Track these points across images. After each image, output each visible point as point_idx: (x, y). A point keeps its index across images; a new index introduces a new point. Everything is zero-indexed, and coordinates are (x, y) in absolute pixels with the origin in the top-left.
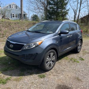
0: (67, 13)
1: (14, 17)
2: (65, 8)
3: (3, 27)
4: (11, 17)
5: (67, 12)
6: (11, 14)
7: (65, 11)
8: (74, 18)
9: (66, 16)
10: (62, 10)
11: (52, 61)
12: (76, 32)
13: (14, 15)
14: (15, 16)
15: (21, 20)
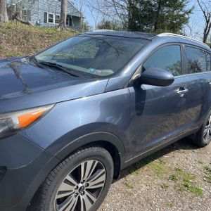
0: (186, 21)
1: (51, 21)
2: (181, 6)
3: (8, 43)
4: (45, 21)
5: (187, 16)
6: (46, 14)
7: (181, 13)
8: (203, 36)
9: (181, 29)
10: (173, 11)
11: (88, 190)
12: (206, 78)
13: (51, 16)
14: (54, 19)
15: (59, 29)
